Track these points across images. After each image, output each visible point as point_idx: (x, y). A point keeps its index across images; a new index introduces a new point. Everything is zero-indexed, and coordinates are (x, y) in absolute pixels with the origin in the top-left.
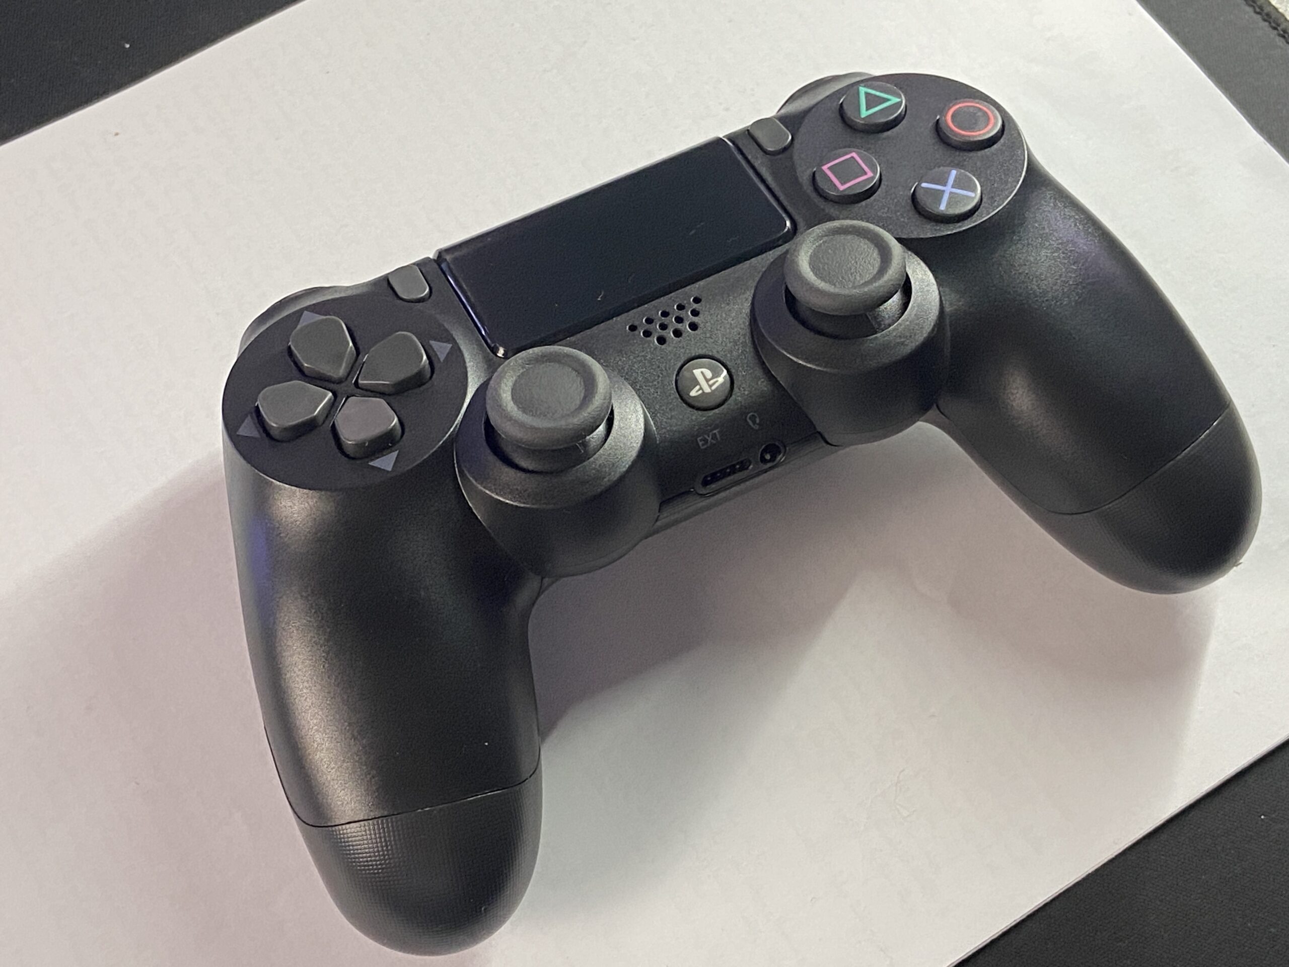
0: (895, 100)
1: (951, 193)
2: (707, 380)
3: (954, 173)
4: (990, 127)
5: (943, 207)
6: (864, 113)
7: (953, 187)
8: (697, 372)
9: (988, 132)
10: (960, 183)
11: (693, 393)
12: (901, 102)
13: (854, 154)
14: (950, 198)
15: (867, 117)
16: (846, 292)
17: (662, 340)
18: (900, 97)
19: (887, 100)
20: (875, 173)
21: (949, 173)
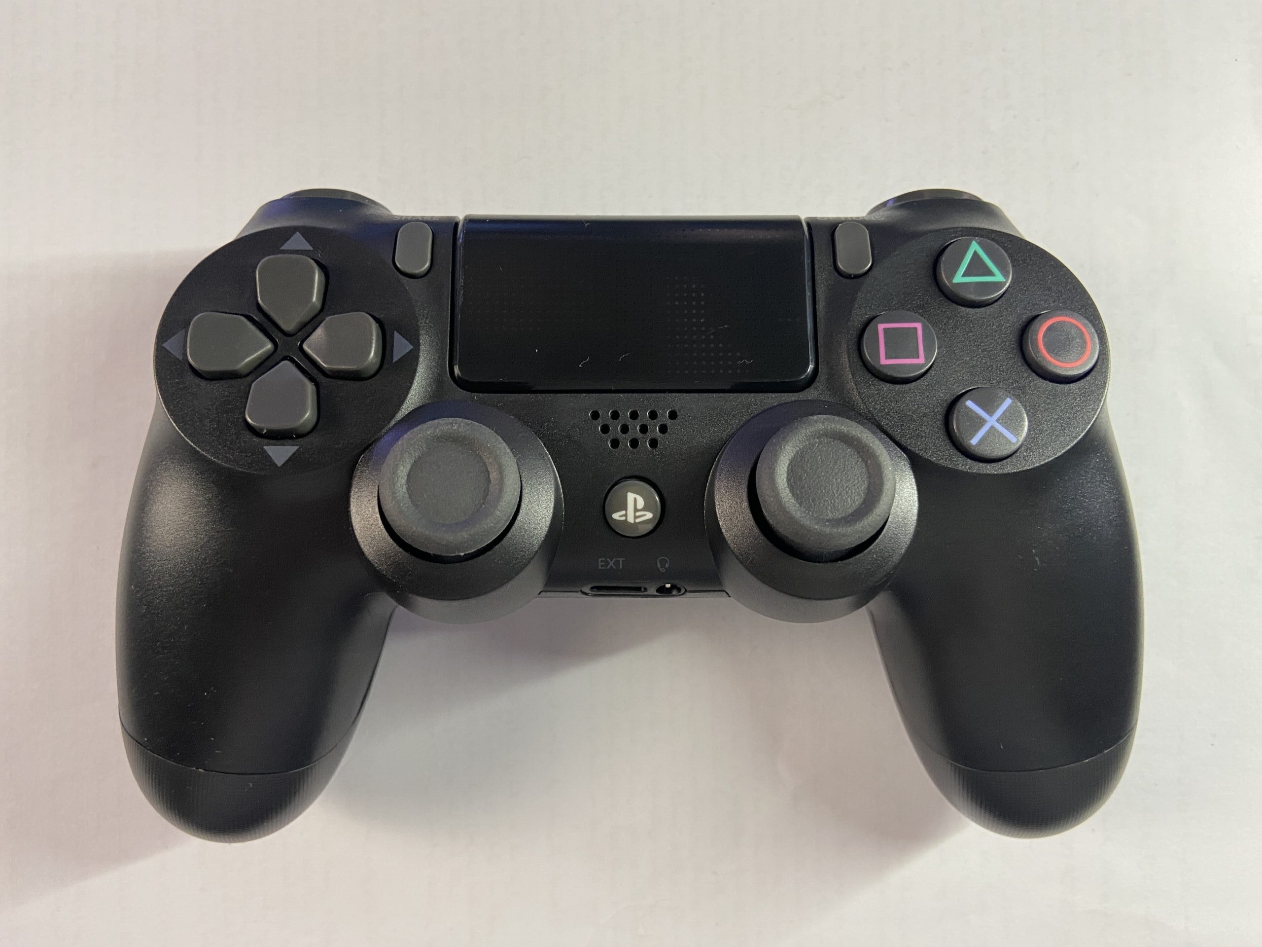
0: (998, 277)
1: (992, 427)
2: (636, 510)
3: (1008, 402)
4: (1079, 363)
5: (974, 441)
6: (959, 278)
7: (998, 420)
8: (631, 496)
9: (1072, 369)
10: (1009, 419)
11: (616, 516)
12: (1005, 283)
13: (919, 326)
14: (988, 432)
15: (958, 284)
16: (806, 522)
17: (615, 443)
18: (1006, 275)
19: (990, 273)
20: (927, 363)
21: (1003, 400)
